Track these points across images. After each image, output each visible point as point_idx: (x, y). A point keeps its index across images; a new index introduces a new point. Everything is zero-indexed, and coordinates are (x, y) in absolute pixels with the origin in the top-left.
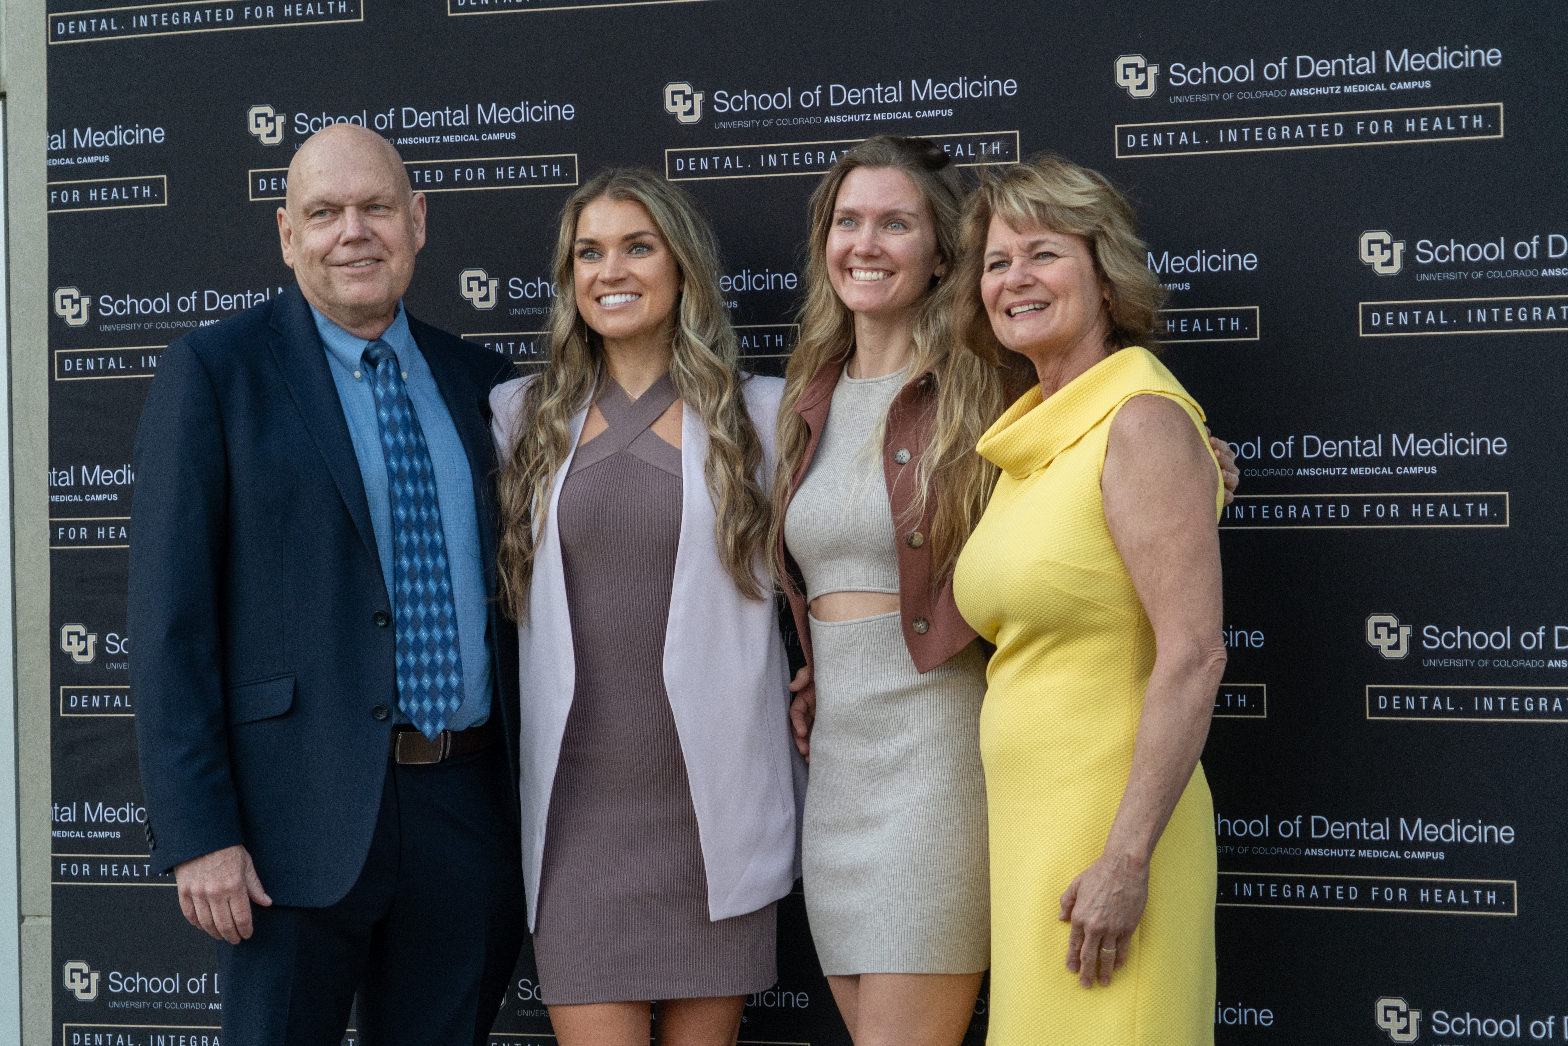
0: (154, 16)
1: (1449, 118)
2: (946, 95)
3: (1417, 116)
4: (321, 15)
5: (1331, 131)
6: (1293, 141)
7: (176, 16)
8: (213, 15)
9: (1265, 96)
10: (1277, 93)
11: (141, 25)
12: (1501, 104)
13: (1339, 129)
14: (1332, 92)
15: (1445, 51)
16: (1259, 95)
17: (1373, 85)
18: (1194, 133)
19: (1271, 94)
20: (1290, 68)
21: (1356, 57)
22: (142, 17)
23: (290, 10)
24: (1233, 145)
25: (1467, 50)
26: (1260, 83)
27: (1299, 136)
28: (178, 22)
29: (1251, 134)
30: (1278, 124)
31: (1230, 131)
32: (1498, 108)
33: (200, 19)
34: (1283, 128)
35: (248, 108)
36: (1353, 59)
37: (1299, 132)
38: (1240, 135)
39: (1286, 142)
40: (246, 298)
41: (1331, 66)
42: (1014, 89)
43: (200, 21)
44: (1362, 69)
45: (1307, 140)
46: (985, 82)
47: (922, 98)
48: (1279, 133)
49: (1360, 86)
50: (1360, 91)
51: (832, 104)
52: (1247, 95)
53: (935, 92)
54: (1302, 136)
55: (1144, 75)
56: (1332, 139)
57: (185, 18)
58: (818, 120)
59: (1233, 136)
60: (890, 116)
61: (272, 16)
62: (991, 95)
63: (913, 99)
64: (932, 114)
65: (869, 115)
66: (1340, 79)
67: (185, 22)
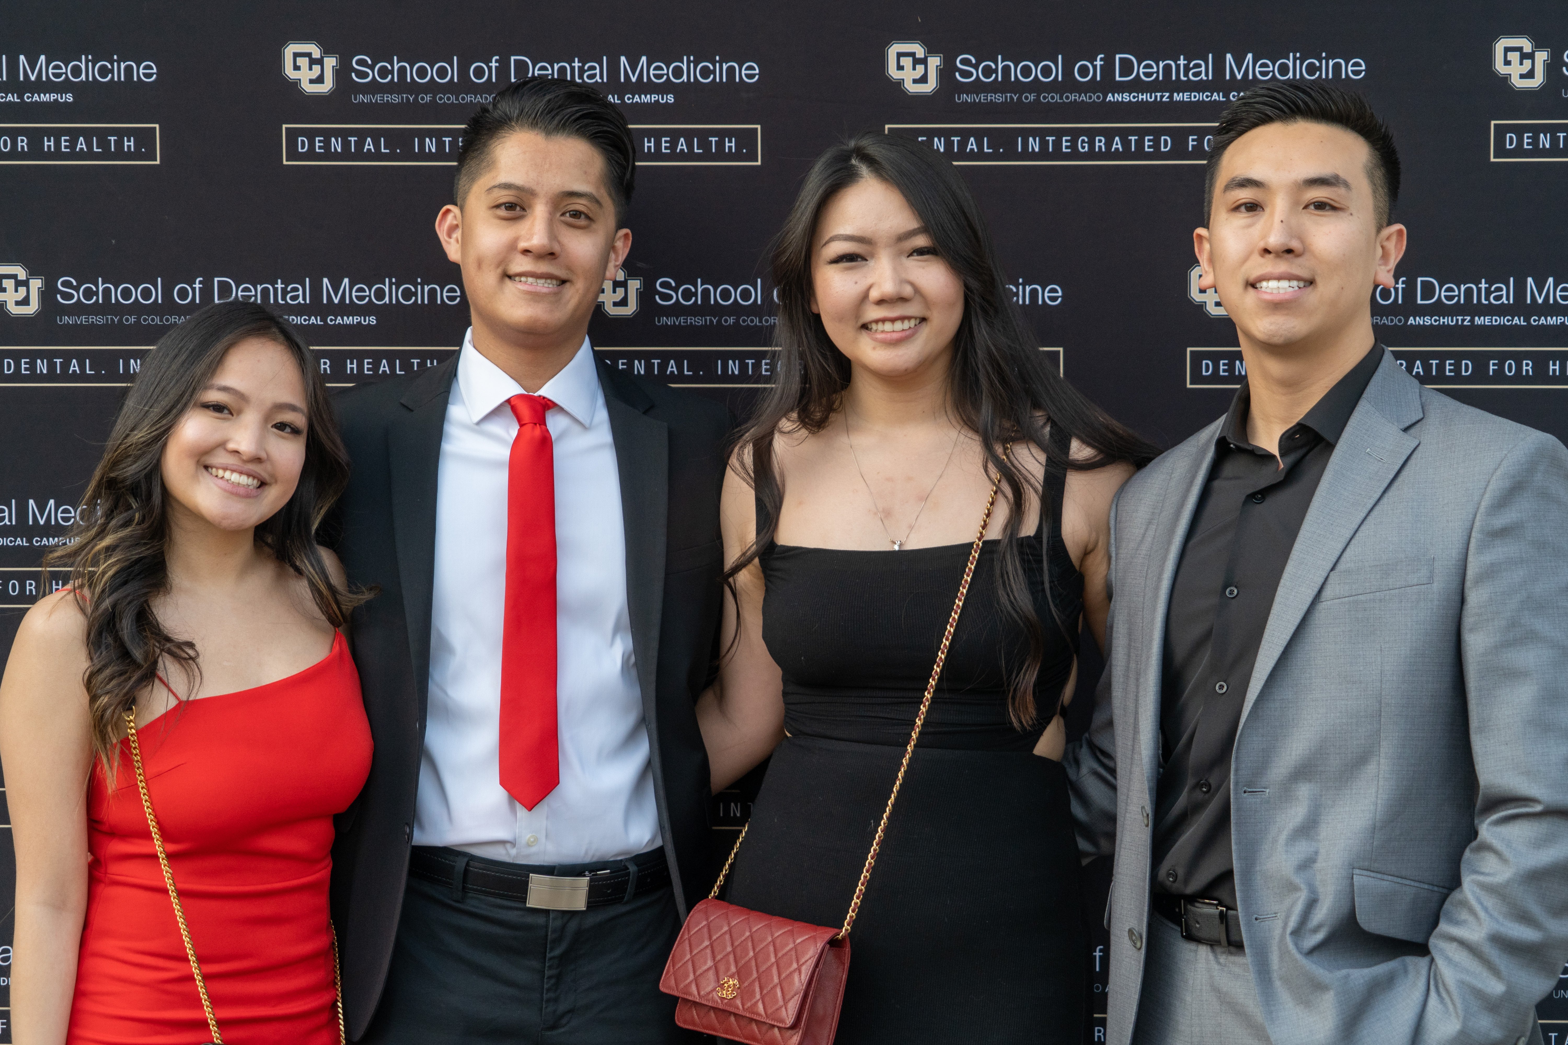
5: (1156, 144)
6: (1109, 155)
9: (1075, 100)
10: (1090, 98)
13: (1166, 143)
14: (1159, 99)
16: (1067, 98)
17: (1209, 94)
18: (985, 139)
19: (1083, 97)
20: (1108, 68)
21: (1189, 59)
24: (1034, 156)
26: (1069, 84)
27: (1117, 149)
29: (1058, 144)
30: (1092, 134)
31: (1031, 139)
34: (1097, 138)
36: (1186, 62)
37: (1117, 144)
38: (1044, 144)
39: (1101, 156)
41: (1157, 69)
44: (1196, 74)
45: (1126, 154)
48: (1092, 144)
49: (1193, 94)
50: (1193, 99)
52: (1053, 98)
54: (1121, 150)
55: (923, 66)
56: (1157, 154)
59: (1034, 145)
65: (1167, 94)
66: (1168, 84)
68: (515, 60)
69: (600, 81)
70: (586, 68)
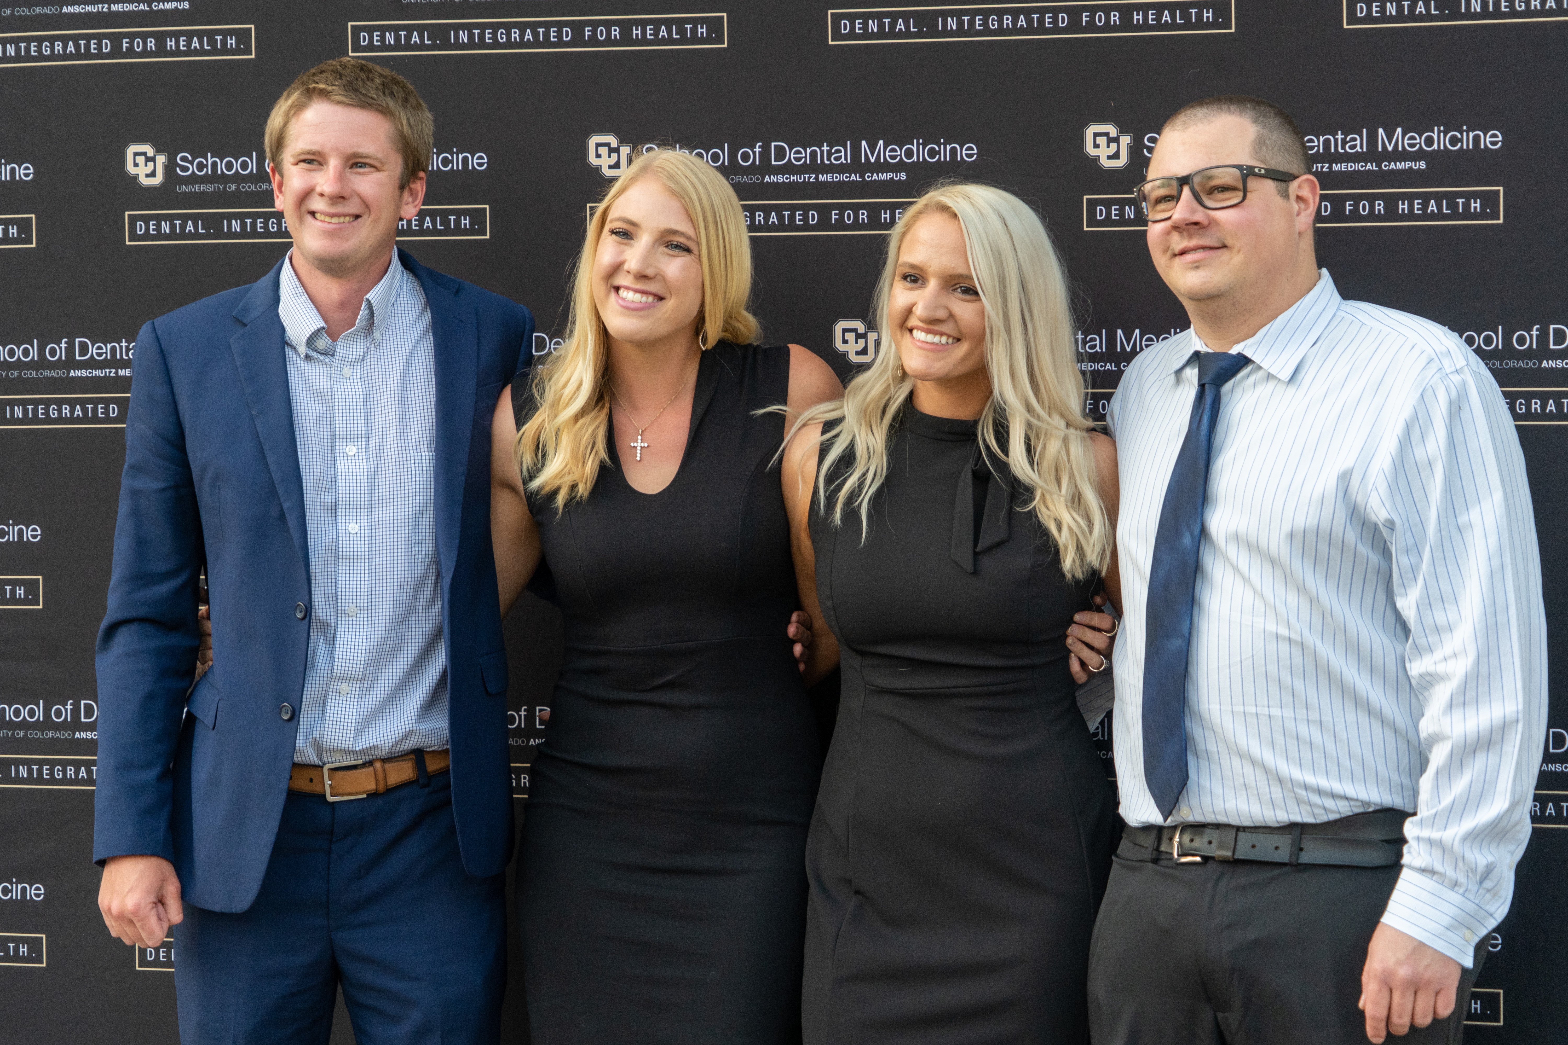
0: (23, 45)
1: (1444, 201)
2: (899, 157)
3: (1411, 198)
4: (208, 50)
7: (46, 46)
8: (87, 46)
11: (8, 54)
12: (1501, 189)
15: (1442, 131)
22: (8, 46)
23: (173, 43)
25: (1465, 131)
28: (49, 52)
32: (1499, 191)
33: (73, 49)
35: (126, 146)
40: (121, 347)
42: (974, 154)
43: (74, 52)
44: (1352, 147)
46: (942, 146)
47: (873, 160)
49: (1349, 164)
50: (1349, 169)
51: (773, 163)
53: (887, 154)
55: (1115, 144)
57: (56, 48)
58: (758, 179)
60: (837, 177)
61: (154, 49)
62: (948, 159)
63: (863, 161)
64: (883, 177)
65: (814, 176)
66: (1329, 157)
67: (56, 52)
68: (775, 146)
69: (844, 162)
70: (833, 151)
